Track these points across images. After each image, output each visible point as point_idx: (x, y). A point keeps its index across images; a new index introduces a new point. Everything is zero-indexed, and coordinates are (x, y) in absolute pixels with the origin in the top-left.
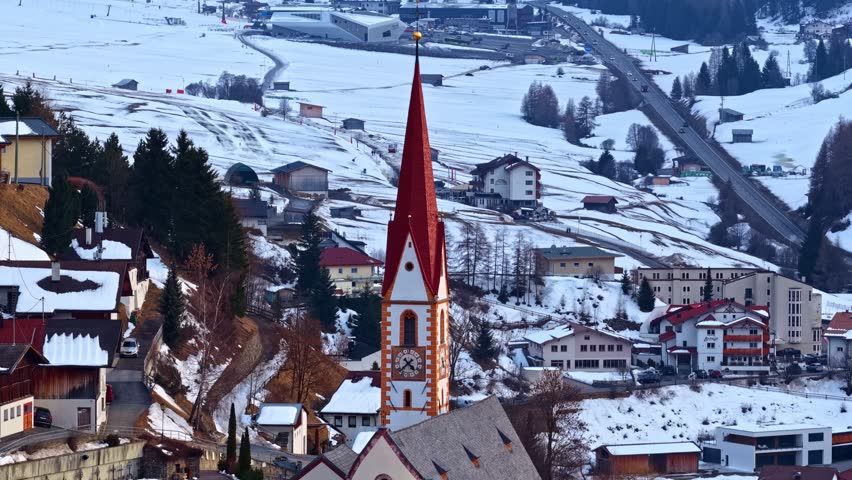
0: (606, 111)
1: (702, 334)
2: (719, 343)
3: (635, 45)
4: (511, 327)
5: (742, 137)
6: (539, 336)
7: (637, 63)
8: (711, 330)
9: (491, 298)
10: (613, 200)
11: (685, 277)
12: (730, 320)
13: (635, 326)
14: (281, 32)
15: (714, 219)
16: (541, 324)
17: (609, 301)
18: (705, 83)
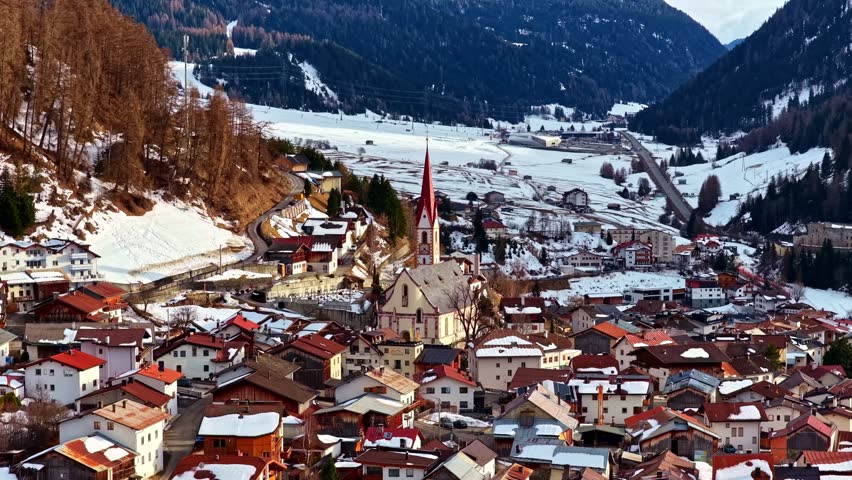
0: (633, 172)
1: (627, 253)
2: (634, 257)
3: (652, 147)
4: (558, 251)
5: (683, 182)
6: (567, 254)
7: (651, 154)
8: (631, 252)
9: (551, 241)
10: (619, 206)
11: (626, 233)
12: (638, 248)
13: (605, 251)
14: (514, 143)
15: (663, 212)
16: (569, 250)
17: (596, 241)
18: (673, 162)
